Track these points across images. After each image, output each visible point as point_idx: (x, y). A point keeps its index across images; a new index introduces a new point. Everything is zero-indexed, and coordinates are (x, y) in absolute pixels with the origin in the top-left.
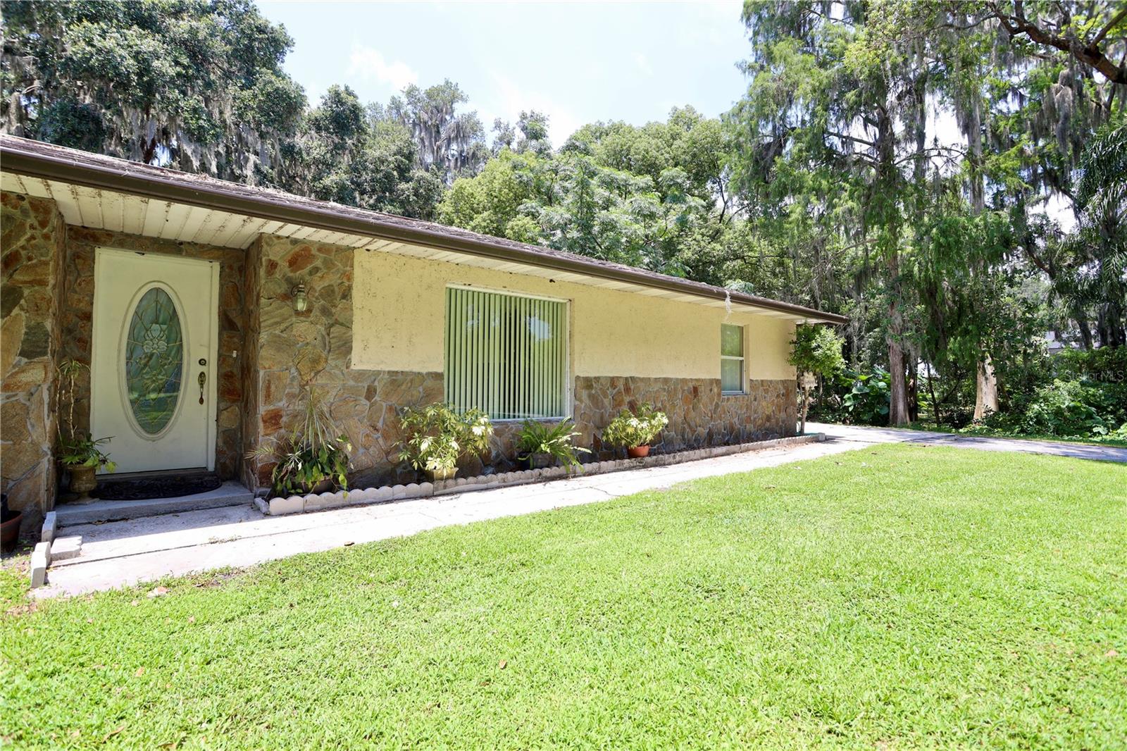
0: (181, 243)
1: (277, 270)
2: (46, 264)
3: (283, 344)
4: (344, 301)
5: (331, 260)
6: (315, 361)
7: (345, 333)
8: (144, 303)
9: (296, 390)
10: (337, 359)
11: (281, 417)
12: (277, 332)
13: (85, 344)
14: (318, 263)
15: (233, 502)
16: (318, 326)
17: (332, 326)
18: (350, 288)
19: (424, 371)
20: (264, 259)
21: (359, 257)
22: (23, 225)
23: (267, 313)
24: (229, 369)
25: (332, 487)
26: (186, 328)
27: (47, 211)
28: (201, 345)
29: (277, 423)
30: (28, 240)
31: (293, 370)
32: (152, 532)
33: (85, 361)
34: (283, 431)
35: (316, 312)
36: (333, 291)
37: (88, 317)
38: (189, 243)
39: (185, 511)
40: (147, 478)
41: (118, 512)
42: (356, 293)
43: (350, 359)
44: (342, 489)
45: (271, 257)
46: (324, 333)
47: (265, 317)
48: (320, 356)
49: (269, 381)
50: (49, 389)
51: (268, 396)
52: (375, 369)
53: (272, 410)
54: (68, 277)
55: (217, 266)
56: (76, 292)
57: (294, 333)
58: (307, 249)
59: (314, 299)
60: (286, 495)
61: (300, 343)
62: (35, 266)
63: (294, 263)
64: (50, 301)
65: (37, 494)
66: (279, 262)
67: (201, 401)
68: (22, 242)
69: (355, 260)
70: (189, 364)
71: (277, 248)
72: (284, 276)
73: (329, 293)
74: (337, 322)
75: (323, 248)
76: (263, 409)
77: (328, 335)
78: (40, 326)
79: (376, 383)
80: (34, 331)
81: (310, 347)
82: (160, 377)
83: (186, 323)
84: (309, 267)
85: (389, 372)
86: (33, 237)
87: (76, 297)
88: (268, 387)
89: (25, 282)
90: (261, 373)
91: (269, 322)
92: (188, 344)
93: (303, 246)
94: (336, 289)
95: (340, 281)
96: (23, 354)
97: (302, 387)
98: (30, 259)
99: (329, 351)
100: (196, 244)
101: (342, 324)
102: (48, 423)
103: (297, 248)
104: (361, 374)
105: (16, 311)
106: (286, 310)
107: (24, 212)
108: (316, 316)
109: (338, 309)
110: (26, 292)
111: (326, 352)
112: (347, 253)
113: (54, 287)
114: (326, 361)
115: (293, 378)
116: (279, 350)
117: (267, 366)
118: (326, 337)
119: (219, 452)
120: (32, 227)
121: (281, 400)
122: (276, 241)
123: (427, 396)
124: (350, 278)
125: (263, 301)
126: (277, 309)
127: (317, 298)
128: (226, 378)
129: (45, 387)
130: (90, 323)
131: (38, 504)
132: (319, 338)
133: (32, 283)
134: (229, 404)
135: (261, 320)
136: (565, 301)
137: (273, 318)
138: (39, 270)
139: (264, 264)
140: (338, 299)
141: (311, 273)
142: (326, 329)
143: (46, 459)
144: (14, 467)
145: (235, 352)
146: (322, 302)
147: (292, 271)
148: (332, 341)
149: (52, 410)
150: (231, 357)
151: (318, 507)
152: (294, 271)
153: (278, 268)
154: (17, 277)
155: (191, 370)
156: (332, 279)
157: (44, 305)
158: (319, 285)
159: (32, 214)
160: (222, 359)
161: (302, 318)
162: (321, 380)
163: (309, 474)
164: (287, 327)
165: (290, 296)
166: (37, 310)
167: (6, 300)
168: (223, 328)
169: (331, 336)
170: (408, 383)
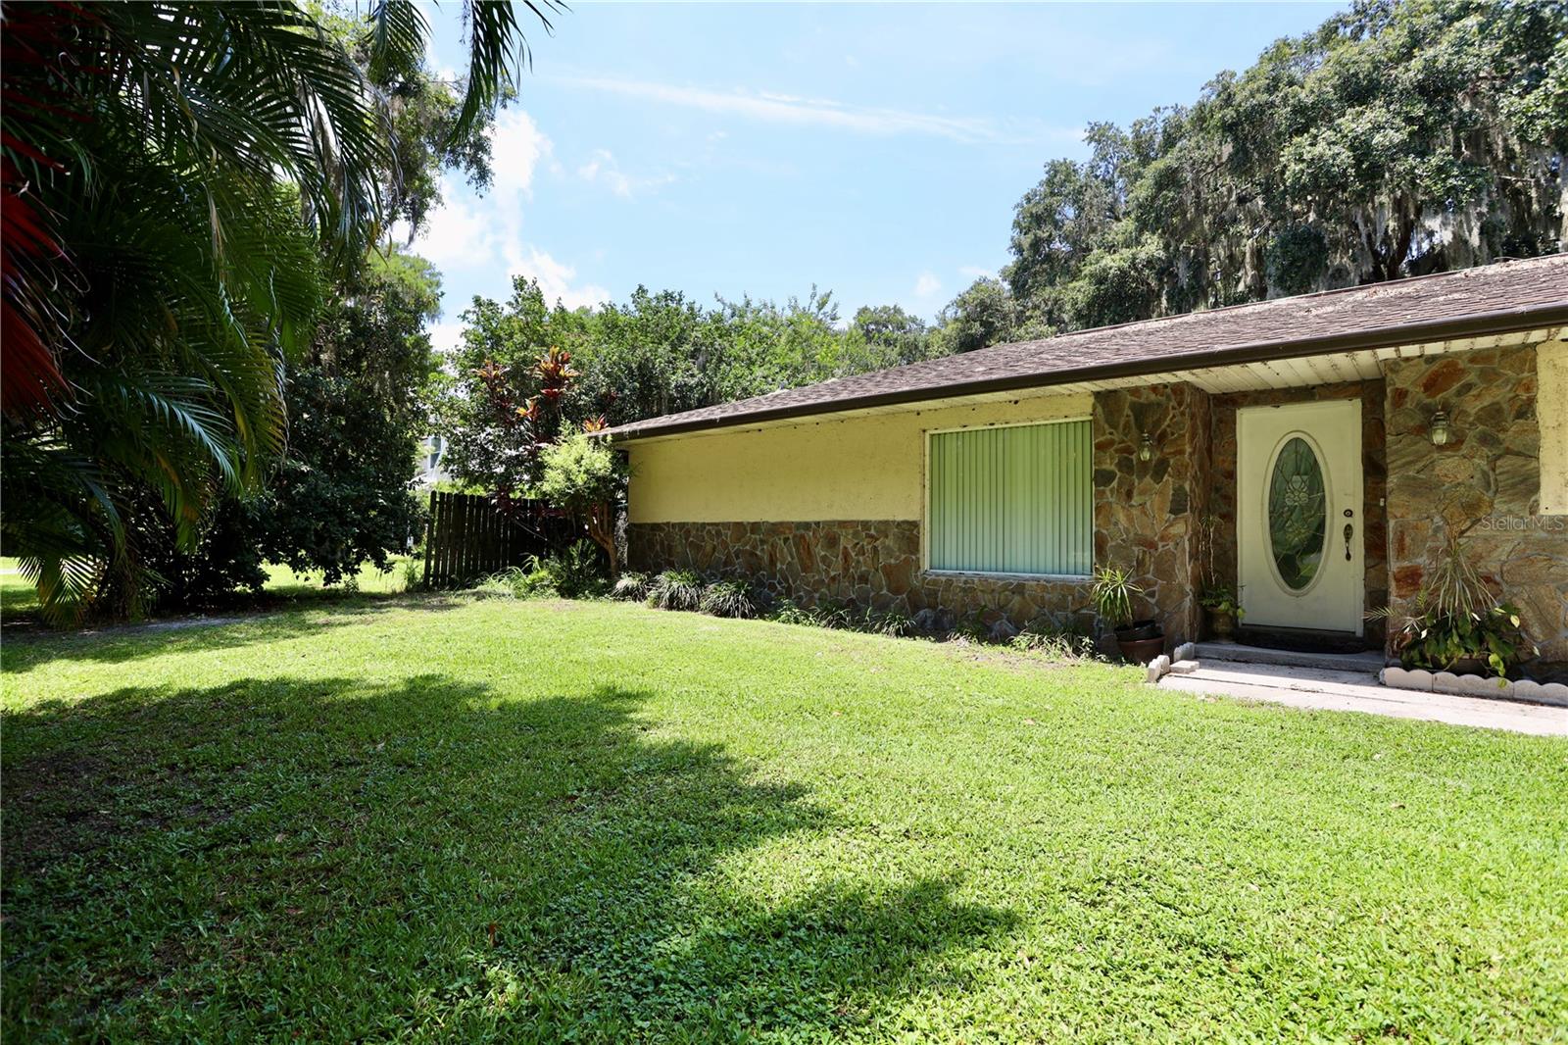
0: (1314, 387)
1: (1408, 399)
2: (1184, 436)
3: (1417, 488)
4: (1521, 421)
5: (1494, 369)
6: (1473, 506)
7: (1524, 465)
8: (1285, 455)
9: (1442, 544)
10: (1511, 501)
11: (1421, 576)
12: (1411, 473)
13: (1231, 500)
14: (1471, 377)
15: (1359, 667)
16: (1476, 460)
17: (1499, 457)
18: (1531, 402)
20: (1388, 390)
21: (1543, 358)
22: (1167, 408)
23: (1396, 452)
24: (1375, 520)
25: (1484, 671)
26: (1328, 477)
27: (1182, 392)
28: (1346, 494)
29: (1415, 584)
30: (1171, 419)
31: (1437, 519)
33: (1230, 517)
34: (1424, 593)
35: (1471, 441)
36: (1499, 410)
37: (1231, 475)
38: (1322, 385)
39: (1304, 666)
41: (1241, 654)
42: (1542, 407)
43: (1536, 501)
44: (1495, 673)
45: (1399, 385)
46: (1486, 468)
47: (1393, 458)
48: (1480, 499)
49: (1402, 533)
50: (1190, 540)
51: (1401, 548)
53: (1408, 568)
54: (1215, 441)
55: (1357, 403)
56: (1220, 453)
57: (1437, 471)
58: (1451, 362)
59: (1467, 426)
60: (1408, 667)
61: (1447, 485)
62: (1176, 439)
63: (1432, 385)
64: (1186, 467)
65: (1182, 627)
66: (1411, 389)
67: (1348, 557)
68: (1166, 423)
69: (1538, 360)
70: (1332, 517)
71: (1406, 373)
72: (1418, 404)
73: (1493, 414)
74: (1508, 451)
75: (1476, 356)
76: (1396, 566)
77: (1494, 470)
78: (1181, 488)
80: (1179, 491)
81: (1462, 489)
82: (1303, 531)
83: (1328, 471)
84: (1456, 386)
86: (1174, 416)
87: (1221, 458)
88: (1401, 540)
89: (1170, 453)
90: (1392, 523)
91: (1399, 463)
92: (1332, 495)
93: (1445, 361)
94: (1505, 406)
95: (1512, 395)
96: (1171, 512)
97: (1452, 540)
98: (1173, 434)
99: (1496, 492)
100: (1330, 384)
101: (1518, 454)
102: (1189, 569)
103: (1435, 367)
105: (1166, 477)
106: (1422, 446)
107: (1168, 398)
108: (1472, 447)
109: (1510, 433)
110: (1172, 461)
111: (1491, 494)
112: (1523, 353)
113: (1191, 454)
114: (1492, 506)
115: (1437, 530)
116: (1414, 495)
117: (1399, 515)
118: (1491, 473)
119: (1366, 615)
120: (1174, 408)
121: (1420, 555)
122: (1403, 364)
124: (1530, 386)
125: (1389, 438)
126: (1409, 445)
127: (1472, 424)
129: (1186, 538)
130: (1233, 481)
131: (1183, 635)
132: (1478, 475)
133: (1175, 453)
135: (1388, 461)
137: (1404, 456)
138: (1179, 442)
139: (1391, 395)
140: (1510, 419)
141: (1459, 393)
142: (1489, 463)
143: (1188, 599)
144: (1168, 602)
145: (1382, 499)
146: (1481, 427)
147: (1428, 397)
148: (1499, 478)
149: (1193, 556)
150: (1378, 505)
151: (1456, 690)
152: (1433, 396)
153: (1410, 396)
154: (1166, 450)
156: (1499, 394)
157: (1183, 470)
158: (1473, 406)
159: (1173, 397)
160: (1368, 507)
161: (1449, 453)
163: (1442, 647)
164: (1425, 466)
165: (1425, 429)
166: (1179, 474)
167: (1159, 469)
168: (1366, 473)
169: (1497, 472)
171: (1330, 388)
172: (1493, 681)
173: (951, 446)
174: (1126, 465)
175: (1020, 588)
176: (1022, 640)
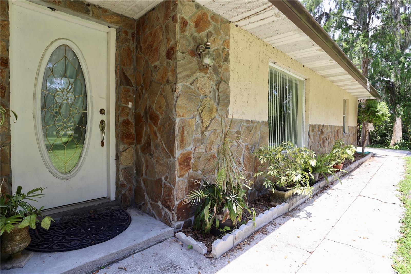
0: (88, 5)
1: (188, 28)
3: (192, 95)
4: (226, 63)
5: (218, 28)
6: (211, 111)
8: (54, 57)
9: (199, 136)
11: (190, 159)
12: (188, 84)
14: (212, 29)
16: (212, 82)
17: (219, 82)
18: (228, 54)
19: (260, 120)
20: (178, 16)
21: (232, 30)
23: (182, 66)
24: (126, 118)
26: (90, 82)
28: (101, 98)
29: (188, 165)
31: (198, 118)
34: (191, 171)
35: (210, 70)
38: (94, 5)
42: (231, 58)
43: (228, 110)
44: (251, 219)
45: (183, 16)
46: (215, 87)
47: (180, 70)
48: (213, 107)
49: (183, 128)
52: (240, 118)
53: (185, 154)
55: (113, 31)
57: (198, 86)
58: (205, 14)
61: (202, 95)
63: (198, 24)
66: (189, 21)
67: (102, 144)
69: (231, 32)
70: (92, 113)
73: (218, 55)
74: (222, 80)
75: (214, 17)
76: (178, 153)
77: (218, 89)
79: (241, 130)
81: (207, 99)
82: (69, 124)
84: (207, 30)
85: (246, 121)
88: (183, 133)
90: (178, 120)
91: (183, 74)
92: (92, 97)
93: (203, 11)
94: (221, 52)
95: (223, 47)
97: (202, 133)
99: (218, 103)
100: (100, 8)
101: (225, 82)
103: (200, 12)
106: (193, 65)
108: (210, 73)
109: (223, 69)
111: (216, 104)
112: (227, 25)
114: (217, 112)
115: (198, 126)
116: (189, 100)
117: (181, 115)
118: (217, 92)
119: (119, 186)
121: (190, 145)
123: (262, 138)
124: (228, 45)
125: (179, 54)
126: (188, 63)
132: (212, 92)
134: (126, 146)
135: (178, 72)
136: (303, 79)
137: (185, 70)
139: (179, 20)
140: (222, 61)
141: (208, 36)
142: (216, 85)
145: (130, 103)
148: (220, 94)
151: (241, 240)
152: (198, 32)
153: (188, 26)
155: (94, 118)
156: (220, 44)
160: (120, 110)
161: (203, 74)
164: (194, 80)
165: (195, 53)
168: (118, 85)
169: (220, 90)
170: (254, 129)
171: (101, 11)
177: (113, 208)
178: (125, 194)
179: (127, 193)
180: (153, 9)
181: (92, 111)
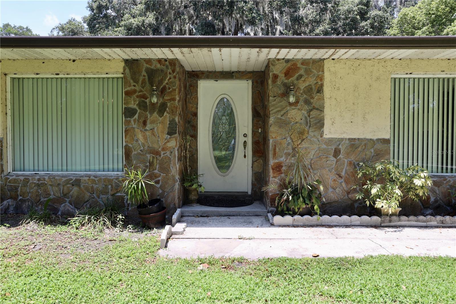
0: (233, 72)
1: (278, 79)
2: (175, 90)
3: (283, 124)
4: (319, 94)
5: (310, 69)
6: (301, 133)
7: (319, 115)
8: (218, 106)
9: (290, 151)
10: (315, 131)
11: (282, 167)
12: (279, 116)
13: (195, 128)
14: (302, 72)
15: (257, 213)
16: (303, 111)
17: (311, 110)
18: (322, 85)
20: (271, 74)
21: (327, 65)
22: (166, 73)
23: (273, 105)
24: (257, 139)
25: (310, 212)
26: (237, 117)
27: (175, 65)
28: (244, 126)
29: (280, 171)
30: (169, 80)
31: (289, 139)
32: (216, 226)
33: (195, 136)
34: (283, 175)
35: (301, 103)
36: (311, 89)
37: (195, 115)
38: (236, 72)
39: (234, 216)
40: (221, 195)
41: (205, 212)
42: (326, 89)
43: (323, 131)
44: (316, 214)
45: (275, 72)
46: (306, 115)
47: (272, 108)
48: (304, 130)
49: (275, 145)
50: (178, 150)
51: (275, 154)
52: (340, 137)
53: (277, 163)
54: (188, 96)
55: (250, 82)
56: (191, 103)
57: (289, 116)
58: (295, 65)
59: (300, 95)
60: (283, 214)
61: (292, 123)
62: (171, 92)
63: (288, 74)
64: (177, 108)
65: (174, 199)
66: (279, 75)
67: (245, 156)
68: (166, 81)
69: (325, 67)
70: (239, 137)
71: (277, 66)
72: (282, 83)
73: (309, 90)
74: (314, 108)
75: (305, 62)
76: (272, 162)
77: (309, 116)
78: (174, 120)
79: (340, 147)
80: (172, 122)
81: (298, 125)
82: (226, 144)
83: (237, 115)
84: (297, 75)
85: (349, 139)
86: (170, 78)
87: (191, 105)
88: (275, 149)
89: (168, 100)
90: (271, 141)
91: (274, 111)
92: (238, 126)
93: (292, 63)
94: (313, 87)
95: (315, 82)
96: (168, 134)
97: (294, 149)
98: (169, 89)
99: (310, 126)
100: (240, 72)
101: (317, 109)
102: (178, 166)
103: (289, 65)
104: (331, 141)
105: (165, 114)
106: (284, 103)
107: (167, 67)
108: (302, 105)
109: (315, 99)
110: (169, 104)
111: (308, 127)
112: (319, 63)
113: (179, 101)
114: (308, 133)
115: (289, 144)
116: (280, 127)
117: (274, 137)
118: (308, 117)
119: (253, 185)
120: (170, 73)
121: (282, 157)
122: (277, 62)
123: (377, 155)
124: (322, 79)
125: (271, 98)
126: (279, 103)
127: (302, 94)
128: (255, 143)
129: (176, 149)
130: (196, 118)
131: (175, 204)
132: (304, 119)
133: (170, 100)
134: (257, 158)
135: (270, 110)
137: (276, 108)
138: (173, 93)
139: (271, 76)
140: (315, 93)
141: (298, 79)
142: (307, 113)
143: (177, 184)
144: (166, 186)
145: (260, 129)
146: (305, 96)
147: (286, 79)
148: (311, 120)
149: (180, 159)
150: (258, 132)
151: (302, 224)
152: (288, 79)
153: (279, 78)
154: (166, 98)
155: (240, 140)
156: (311, 81)
157: (175, 110)
158: (302, 85)
159: (170, 67)
160: (254, 133)
161: (293, 107)
162: (305, 145)
163: (296, 203)
164: (285, 113)
165: (286, 94)
166: (172, 112)
167: (162, 109)
168: (254, 116)
169: (311, 117)
170: (362, 146)
171: (240, 73)
172: (315, 217)
173: (28, 87)
174: (143, 106)
175: (77, 182)
176: (75, 221)
177: (247, 198)
178: (256, 190)
179: (257, 190)
180: (266, 66)
181: (239, 135)
